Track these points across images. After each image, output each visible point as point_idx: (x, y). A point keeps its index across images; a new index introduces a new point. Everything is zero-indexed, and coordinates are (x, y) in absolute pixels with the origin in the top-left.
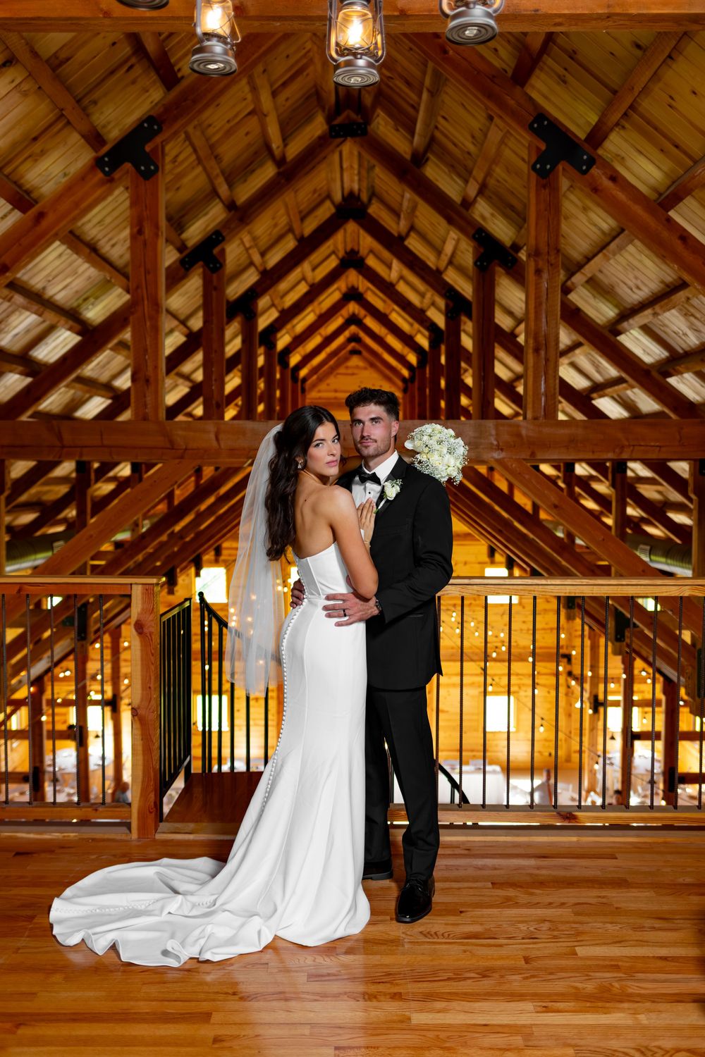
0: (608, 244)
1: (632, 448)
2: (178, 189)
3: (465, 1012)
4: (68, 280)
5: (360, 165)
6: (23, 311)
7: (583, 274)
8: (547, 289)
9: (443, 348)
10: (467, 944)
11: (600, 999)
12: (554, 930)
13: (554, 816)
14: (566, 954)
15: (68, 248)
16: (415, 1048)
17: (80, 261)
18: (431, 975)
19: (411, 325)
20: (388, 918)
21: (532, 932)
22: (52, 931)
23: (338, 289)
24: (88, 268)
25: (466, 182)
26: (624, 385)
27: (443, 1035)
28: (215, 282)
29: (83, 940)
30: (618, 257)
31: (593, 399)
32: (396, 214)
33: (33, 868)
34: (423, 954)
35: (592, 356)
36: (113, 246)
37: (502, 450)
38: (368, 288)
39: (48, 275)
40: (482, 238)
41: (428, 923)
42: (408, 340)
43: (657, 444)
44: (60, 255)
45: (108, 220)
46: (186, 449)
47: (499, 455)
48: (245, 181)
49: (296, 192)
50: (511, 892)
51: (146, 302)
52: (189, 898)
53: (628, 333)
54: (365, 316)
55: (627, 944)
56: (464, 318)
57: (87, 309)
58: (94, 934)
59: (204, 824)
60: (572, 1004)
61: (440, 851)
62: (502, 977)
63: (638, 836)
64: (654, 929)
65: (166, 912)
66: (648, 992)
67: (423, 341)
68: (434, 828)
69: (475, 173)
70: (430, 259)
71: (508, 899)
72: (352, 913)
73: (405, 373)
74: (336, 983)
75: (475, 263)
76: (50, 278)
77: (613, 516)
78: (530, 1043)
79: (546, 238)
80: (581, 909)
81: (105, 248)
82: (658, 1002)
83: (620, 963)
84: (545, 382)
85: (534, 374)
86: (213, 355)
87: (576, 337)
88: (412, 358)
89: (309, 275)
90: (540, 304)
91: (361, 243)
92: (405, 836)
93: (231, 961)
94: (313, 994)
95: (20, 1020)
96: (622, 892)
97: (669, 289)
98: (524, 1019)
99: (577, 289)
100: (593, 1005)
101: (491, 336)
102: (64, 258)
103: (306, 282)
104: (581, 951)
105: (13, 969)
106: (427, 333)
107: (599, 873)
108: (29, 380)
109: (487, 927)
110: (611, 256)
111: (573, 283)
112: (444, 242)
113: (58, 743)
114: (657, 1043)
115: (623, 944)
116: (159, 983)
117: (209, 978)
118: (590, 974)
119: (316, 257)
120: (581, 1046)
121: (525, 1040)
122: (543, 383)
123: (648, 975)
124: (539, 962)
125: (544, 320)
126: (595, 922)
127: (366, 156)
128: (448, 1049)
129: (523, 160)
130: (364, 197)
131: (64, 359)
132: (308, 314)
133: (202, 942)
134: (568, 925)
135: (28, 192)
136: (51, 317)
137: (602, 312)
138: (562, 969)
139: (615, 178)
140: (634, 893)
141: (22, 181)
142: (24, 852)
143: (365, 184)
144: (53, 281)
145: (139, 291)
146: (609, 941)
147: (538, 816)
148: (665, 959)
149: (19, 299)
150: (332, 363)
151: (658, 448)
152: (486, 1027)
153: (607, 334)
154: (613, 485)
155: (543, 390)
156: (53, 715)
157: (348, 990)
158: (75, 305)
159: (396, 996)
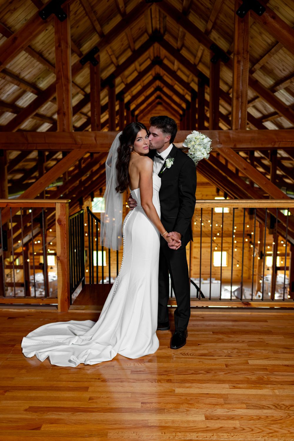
0: (271, 50)
1: (279, 142)
2: (78, 27)
3: (199, 388)
4: (30, 70)
5: (160, 16)
6: (11, 84)
7: (259, 64)
8: (243, 70)
9: (197, 100)
10: (201, 358)
11: (258, 383)
12: (239, 353)
13: (240, 303)
14: (244, 363)
15: (29, 54)
16: (176, 403)
17: (35, 61)
18: (184, 372)
19: (183, 90)
20: (167, 347)
21: (229, 354)
22: (22, 351)
23: (151, 74)
24: (39, 64)
25: (207, 22)
26: (277, 116)
27: (188, 398)
28: (96, 71)
29: (35, 355)
30: (275, 56)
31: (263, 122)
32: (176, 39)
33: (16, 324)
34: (181, 363)
35: (263, 103)
36: (50, 54)
37: (221, 144)
38: (164, 74)
39: (21, 67)
40: (214, 48)
41: (184, 349)
42: (182, 97)
43: (291, 140)
44: (26, 58)
45: (47, 42)
46: (82, 144)
47: (220, 146)
48: (108, 24)
49: (131, 29)
50: (221, 336)
51: (63, 78)
52: (81, 337)
53: (279, 92)
54: (163, 87)
55: (271, 359)
56: (206, 87)
57: (40, 83)
58: (39, 353)
59: (89, 306)
60: (245, 385)
61: (190, 318)
62: (215, 373)
63: (277, 312)
64: (283, 353)
65: (71, 343)
66: (279, 380)
67: (188, 98)
68: (188, 308)
69: (211, 17)
70: (192, 60)
71: (219, 339)
72: (151, 344)
73: (181, 112)
74: (143, 375)
75: (211, 60)
76: (22, 69)
77: (270, 174)
78: (227, 402)
79: (242, 46)
80: (251, 344)
81: (46, 55)
82: (284, 385)
83: (268, 368)
85: (236, 110)
86: (95, 103)
87: (255, 94)
88: (184, 106)
89: (138, 68)
90: (239, 77)
91: (161, 53)
92: (175, 312)
93: (99, 365)
94: (133, 379)
95: (6, 389)
96: (269, 337)
98: (224, 392)
99: (256, 72)
100: (255, 385)
101: (218, 94)
102: (28, 59)
103: (137, 71)
104: (250, 362)
105: (4, 367)
106: (190, 94)
107: (259, 328)
108: (15, 115)
109: (210, 351)
110: (272, 55)
111: (255, 69)
112: (197, 51)
113: (36, 270)
114: (283, 403)
115: (269, 359)
116: (67, 374)
117: (89, 372)
118: (254, 372)
119: (141, 59)
120: (249, 404)
121: (224, 400)
122: (240, 113)
123: (280, 373)
124: (232, 367)
125: (241, 84)
126: (257, 349)
127: (162, 11)
128: (191, 404)
129: (233, 10)
130: (162, 31)
131: (30, 105)
132: (138, 86)
133: (86, 356)
134: (245, 351)
135: (10, 28)
136: (24, 87)
137: (267, 82)
138: (242, 370)
139: (274, 17)
140: (275, 337)
141: (6, 23)
142: (12, 317)
143: (162, 25)
144: (24, 70)
145: (60, 73)
146: (263, 358)
147: (234, 303)
148: (288, 366)
149: (8, 78)
150: (149, 108)
151: (291, 143)
152: (207, 395)
153: (269, 91)
154: (271, 161)
155: (240, 116)
156: (34, 259)
157: (148, 378)
158: (34, 81)
159: (169, 381)
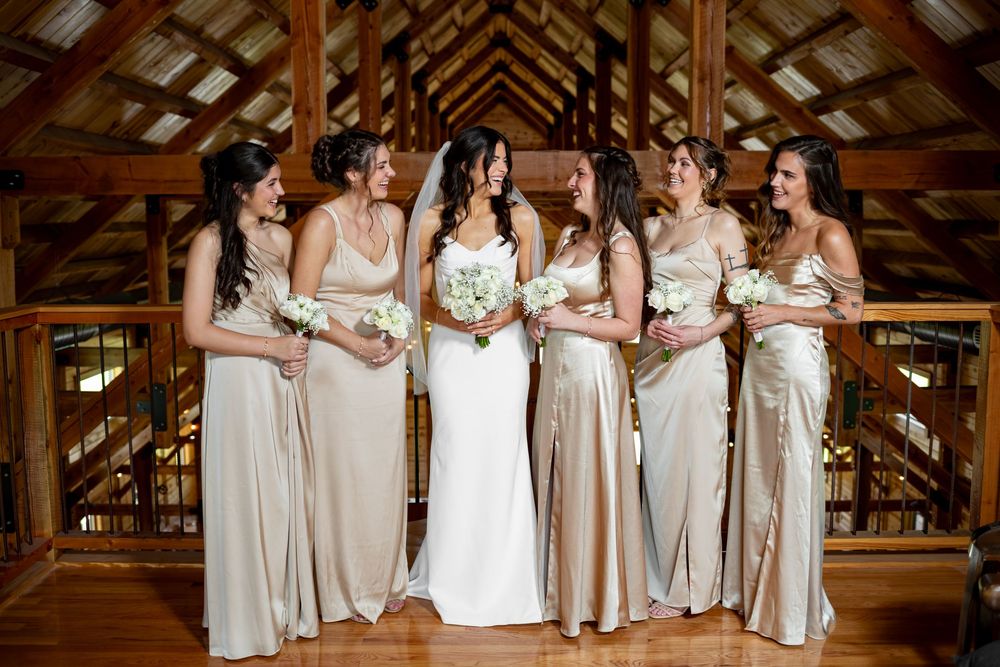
4: (225, 19)
19: (558, 69)
24: (246, 6)
28: (371, 20)
31: (742, 139)
38: (516, 34)
42: (554, 85)
51: (307, 33)
53: (780, 71)
54: (512, 62)
56: (614, 60)
57: (245, 48)
67: (571, 87)
76: (208, 15)
84: (711, 112)
85: (699, 104)
86: (370, 94)
88: (558, 103)
89: (459, 19)
90: (706, 33)
97: (825, 24)
103: (456, 26)
106: (574, 77)
108: (188, 121)
122: (708, 113)
125: (709, 49)
131: (222, 99)
132: (457, 59)
136: (209, 57)
137: (756, 50)
144: (211, 20)
145: (300, 21)
149: (179, 37)
150: (477, 110)
153: (760, 72)
155: (708, 120)
158: (233, 43)
